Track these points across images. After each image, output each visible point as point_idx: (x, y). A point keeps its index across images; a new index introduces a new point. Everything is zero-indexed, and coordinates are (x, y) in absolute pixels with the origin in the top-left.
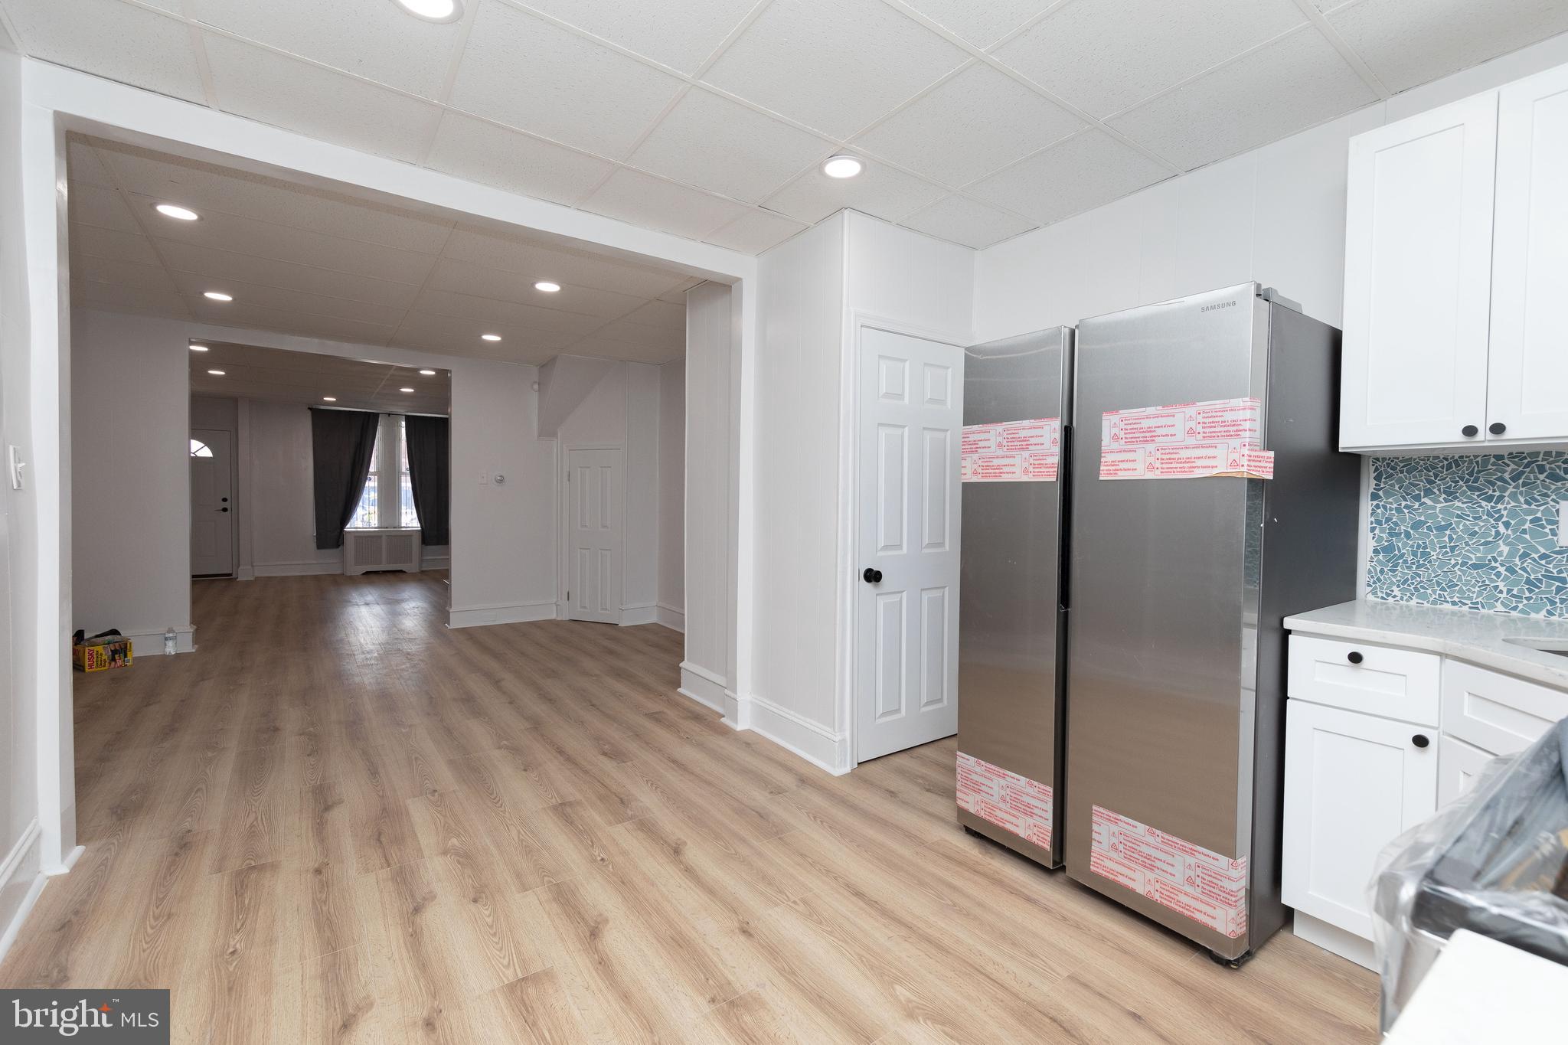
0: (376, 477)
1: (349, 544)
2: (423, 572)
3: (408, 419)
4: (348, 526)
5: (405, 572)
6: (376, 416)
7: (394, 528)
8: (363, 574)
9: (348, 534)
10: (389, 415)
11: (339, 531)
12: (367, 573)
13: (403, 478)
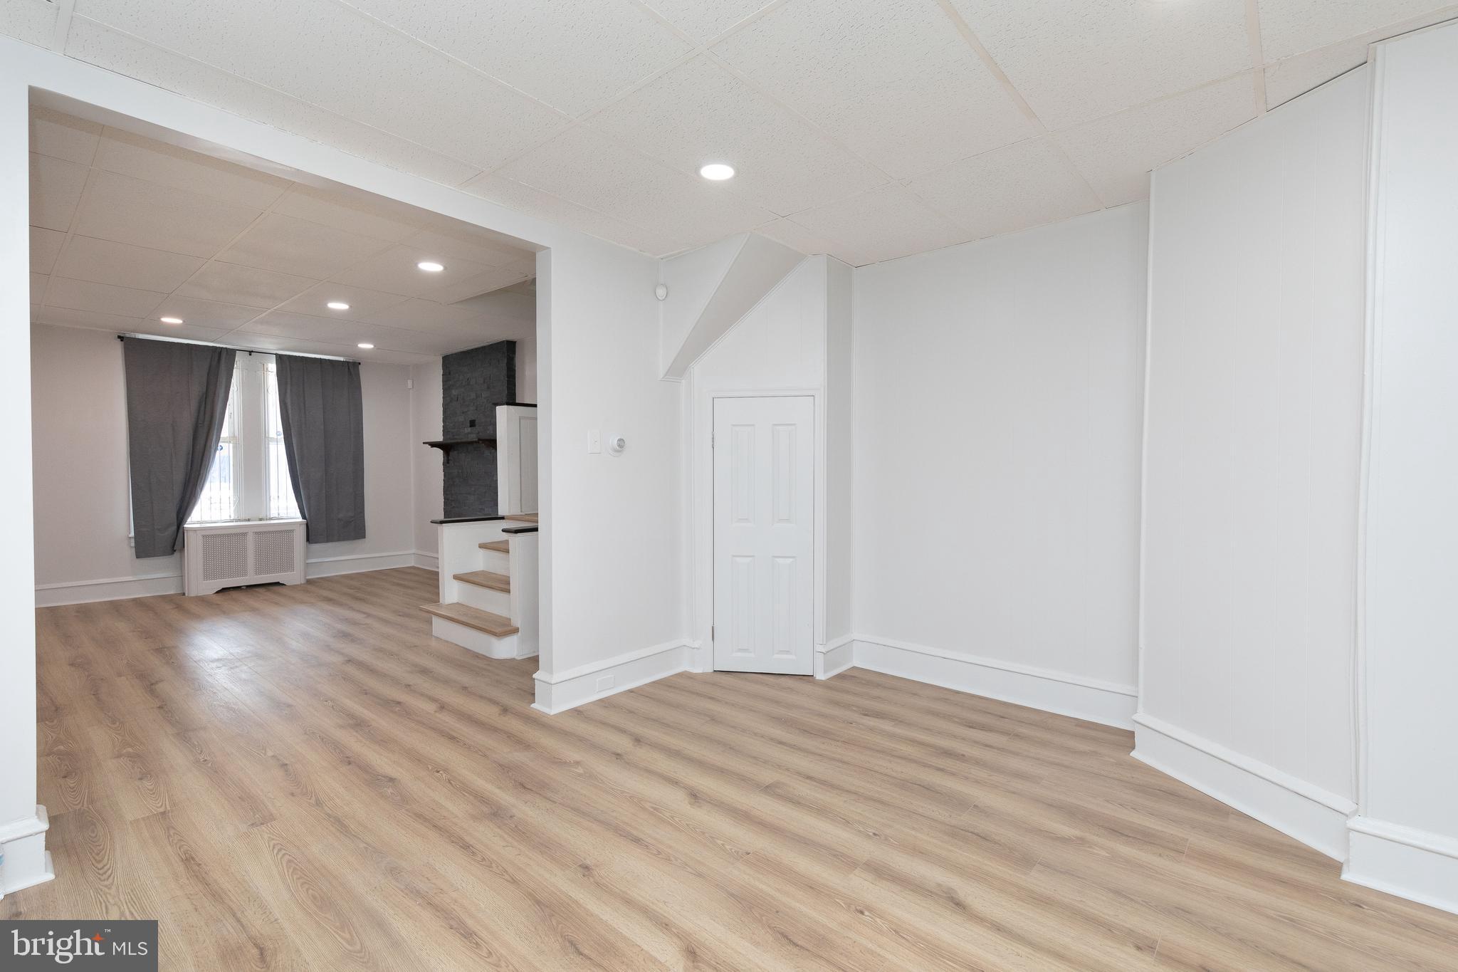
0: (231, 445)
1: (194, 547)
2: (309, 582)
3: (281, 359)
4: (189, 520)
5: (283, 584)
6: (231, 354)
7: (261, 520)
8: (218, 592)
9: (191, 534)
10: (251, 352)
11: (175, 528)
12: (224, 590)
13: (272, 447)
